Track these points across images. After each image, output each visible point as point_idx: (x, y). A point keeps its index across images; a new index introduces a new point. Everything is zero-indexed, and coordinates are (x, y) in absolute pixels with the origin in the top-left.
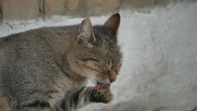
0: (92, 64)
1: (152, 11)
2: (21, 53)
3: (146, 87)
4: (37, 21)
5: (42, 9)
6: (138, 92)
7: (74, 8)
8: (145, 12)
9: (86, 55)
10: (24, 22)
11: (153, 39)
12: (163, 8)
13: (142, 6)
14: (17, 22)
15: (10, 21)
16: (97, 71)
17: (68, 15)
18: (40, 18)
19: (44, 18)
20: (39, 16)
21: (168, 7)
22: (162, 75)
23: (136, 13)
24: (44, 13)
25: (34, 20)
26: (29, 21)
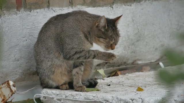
0: (102, 40)
1: (132, 5)
2: (64, 28)
3: (129, 47)
4: (68, 8)
5: (71, 2)
6: (124, 50)
7: (89, 2)
8: (128, 6)
9: (100, 35)
10: (61, 8)
11: (133, 20)
12: (139, 4)
13: (127, 2)
14: (57, 9)
15: (53, 8)
16: (104, 43)
17: (85, 6)
18: (70, 7)
19: (72, 7)
20: (69, 5)
21: (141, 3)
22: (138, 41)
23: (123, 6)
24: (72, 4)
25: (67, 8)
26: (64, 8)
